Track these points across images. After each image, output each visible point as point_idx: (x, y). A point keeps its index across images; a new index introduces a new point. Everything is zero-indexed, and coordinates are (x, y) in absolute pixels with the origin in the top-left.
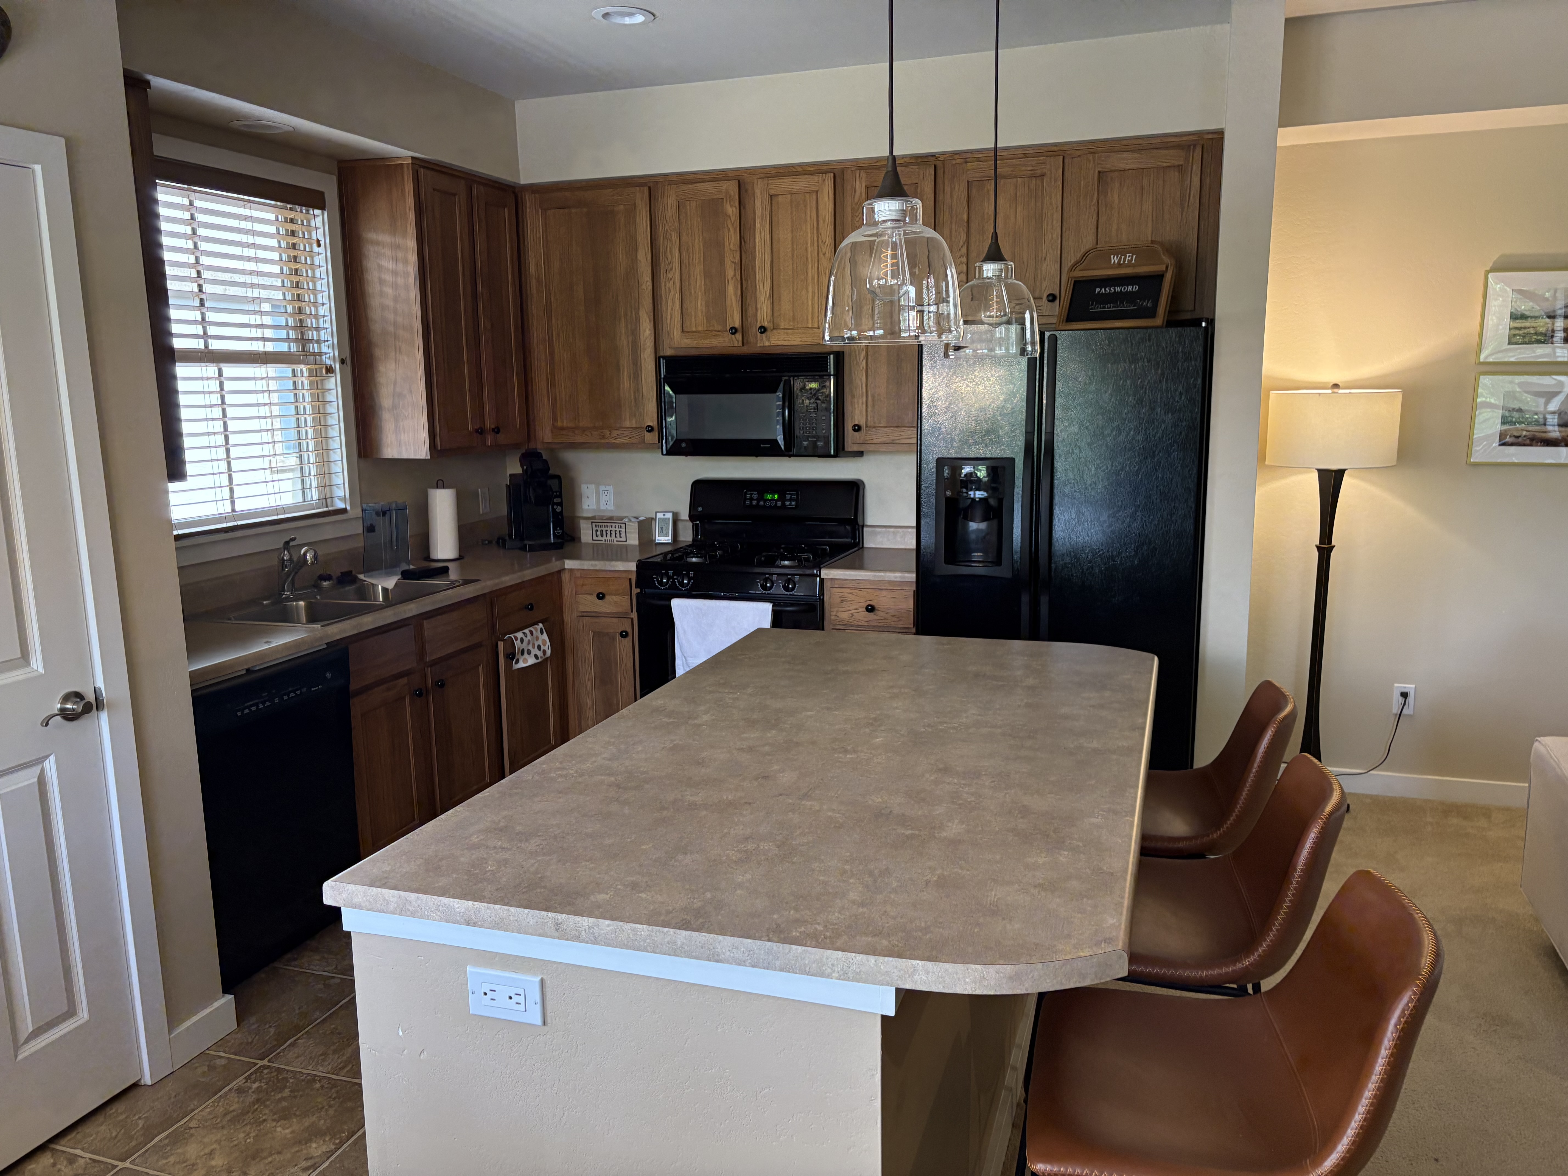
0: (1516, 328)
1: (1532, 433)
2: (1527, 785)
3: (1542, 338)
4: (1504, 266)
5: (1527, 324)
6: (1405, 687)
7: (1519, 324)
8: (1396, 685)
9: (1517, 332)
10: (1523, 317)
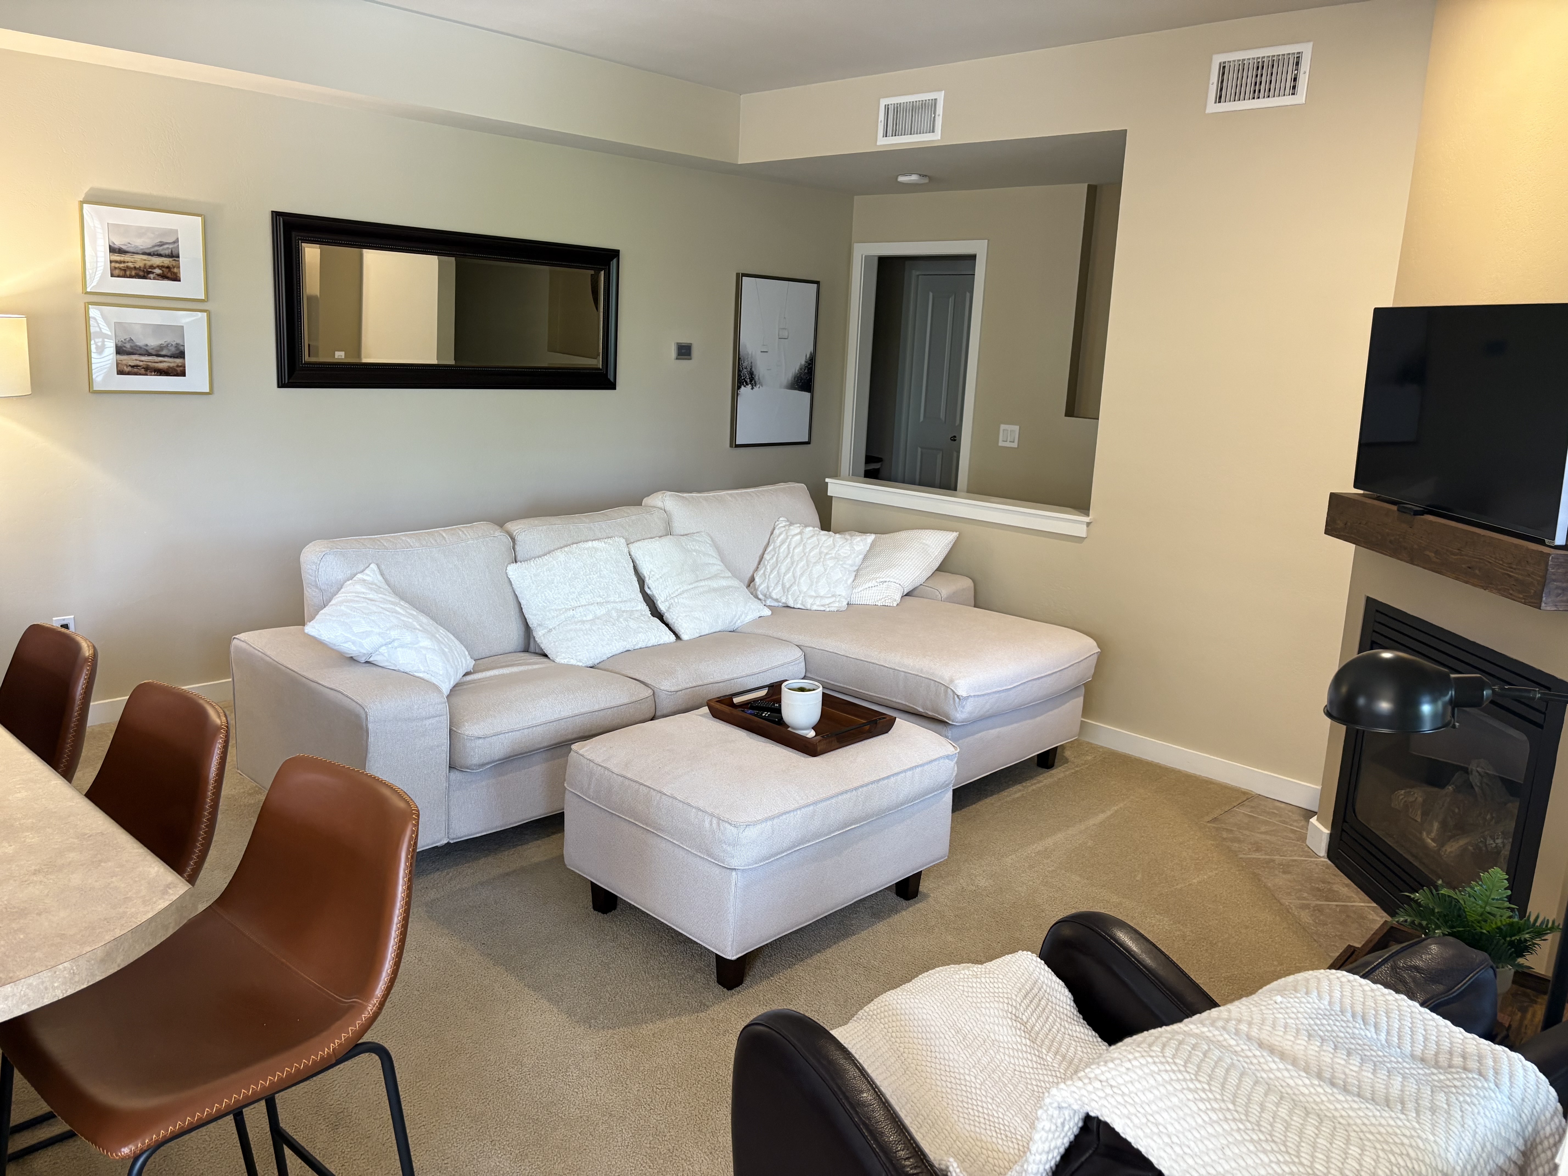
0: (116, 262)
1: (144, 363)
2: (231, 680)
3: (141, 273)
4: (97, 198)
5: (126, 258)
6: (64, 620)
7: (117, 257)
8: (54, 619)
9: (117, 265)
10: (121, 251)
